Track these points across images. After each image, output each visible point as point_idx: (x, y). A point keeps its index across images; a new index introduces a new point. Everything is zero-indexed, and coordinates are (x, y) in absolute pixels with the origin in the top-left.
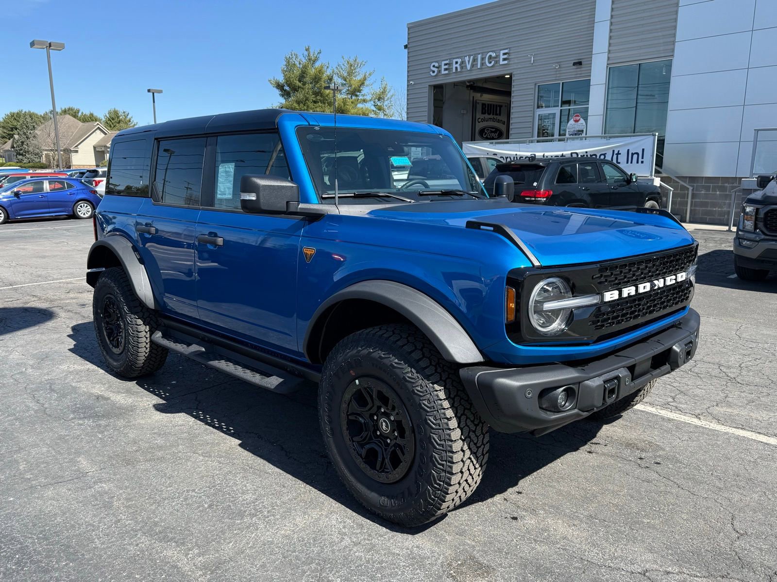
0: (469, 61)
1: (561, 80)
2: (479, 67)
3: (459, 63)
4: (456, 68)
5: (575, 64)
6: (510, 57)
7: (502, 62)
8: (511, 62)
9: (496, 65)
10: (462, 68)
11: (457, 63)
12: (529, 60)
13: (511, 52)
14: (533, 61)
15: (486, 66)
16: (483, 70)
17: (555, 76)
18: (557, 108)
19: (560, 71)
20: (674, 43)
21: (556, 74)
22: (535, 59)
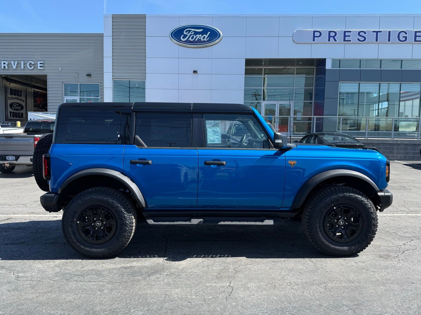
0: (14, 64)
1: (79, 82)
2: (22, 68)
3: (6, 64)
4: (4, 67)
5: (87, 75)
6: (44, 66)
7: (39, 68)
8: (45, 69)
9: (35, 69)
10: (8, 67)
11: (4, 63)
12: (59, 69)
13: (45, 63)
14: (61, 70)
15: (27, 69)
16: (25, 70)
17: (75, 80)
18: (78, 97)
19: (78, 77)
20: (145, 73)
21: (76, 79)
22: (61, 69)
